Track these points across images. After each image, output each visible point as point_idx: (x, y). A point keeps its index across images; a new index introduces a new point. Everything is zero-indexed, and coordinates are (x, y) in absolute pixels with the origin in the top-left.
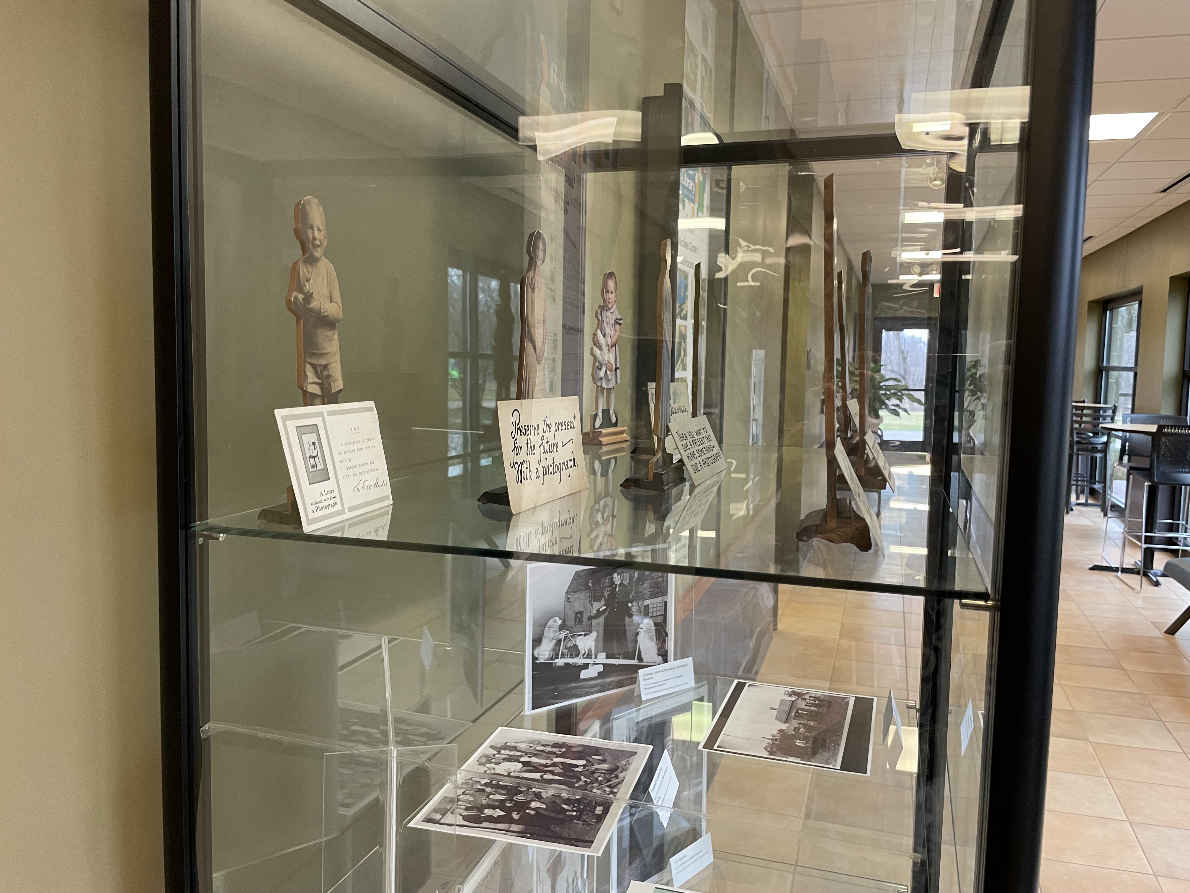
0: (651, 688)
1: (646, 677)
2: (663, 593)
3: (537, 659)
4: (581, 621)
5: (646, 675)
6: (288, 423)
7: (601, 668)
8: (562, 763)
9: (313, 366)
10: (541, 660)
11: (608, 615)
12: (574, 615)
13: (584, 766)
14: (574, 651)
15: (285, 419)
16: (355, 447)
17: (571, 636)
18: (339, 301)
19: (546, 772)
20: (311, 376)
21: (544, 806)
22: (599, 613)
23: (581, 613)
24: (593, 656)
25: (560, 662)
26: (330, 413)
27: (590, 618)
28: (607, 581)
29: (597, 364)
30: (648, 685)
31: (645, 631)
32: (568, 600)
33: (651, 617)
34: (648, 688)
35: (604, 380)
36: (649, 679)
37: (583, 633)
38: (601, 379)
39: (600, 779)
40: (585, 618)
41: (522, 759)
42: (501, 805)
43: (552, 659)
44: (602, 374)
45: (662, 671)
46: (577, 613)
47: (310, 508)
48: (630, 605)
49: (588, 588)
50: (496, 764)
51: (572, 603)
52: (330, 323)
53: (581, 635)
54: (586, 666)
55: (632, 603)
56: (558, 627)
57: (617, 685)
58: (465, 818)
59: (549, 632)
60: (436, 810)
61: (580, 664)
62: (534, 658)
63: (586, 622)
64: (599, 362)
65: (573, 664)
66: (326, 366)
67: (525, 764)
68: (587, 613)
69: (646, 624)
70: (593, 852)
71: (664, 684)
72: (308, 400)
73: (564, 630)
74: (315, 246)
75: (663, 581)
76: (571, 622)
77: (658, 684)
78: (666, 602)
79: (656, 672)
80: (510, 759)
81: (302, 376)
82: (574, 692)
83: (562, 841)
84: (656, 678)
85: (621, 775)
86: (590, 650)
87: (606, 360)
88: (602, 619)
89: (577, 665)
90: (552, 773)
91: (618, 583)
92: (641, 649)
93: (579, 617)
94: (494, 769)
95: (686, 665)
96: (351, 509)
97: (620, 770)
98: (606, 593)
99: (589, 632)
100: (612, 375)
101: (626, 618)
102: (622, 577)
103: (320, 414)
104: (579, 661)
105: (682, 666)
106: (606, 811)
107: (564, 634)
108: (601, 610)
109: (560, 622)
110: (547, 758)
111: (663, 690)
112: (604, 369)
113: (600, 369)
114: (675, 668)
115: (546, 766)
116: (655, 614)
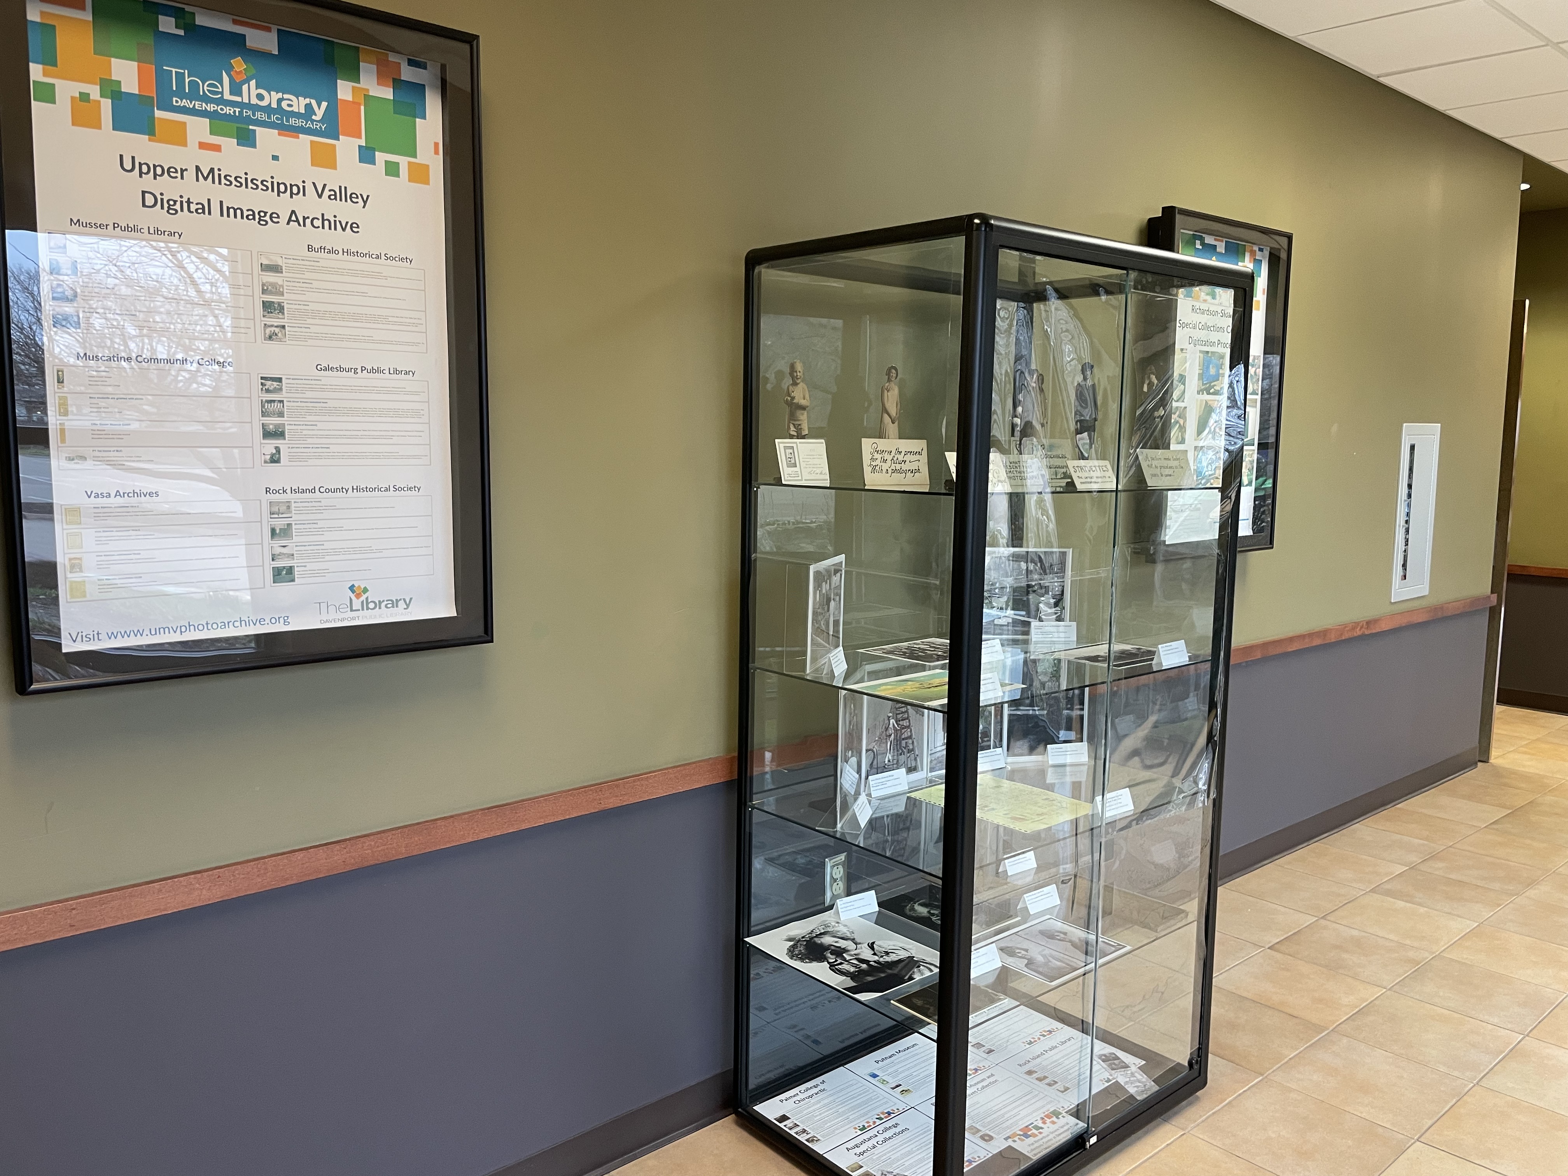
6: (781, 445)
9: (793, 424)
15: (779, 443)
16: (812, 457)
18: (808, 398)
20: (792, 428)
26: (800, 443)
47: (786, 476)
52: (803, 408)
66: (800, 425)
72: (791, 437)
74: (798, 379)
81: (789, 428)
96: (805, 480)
103: (796, 443)
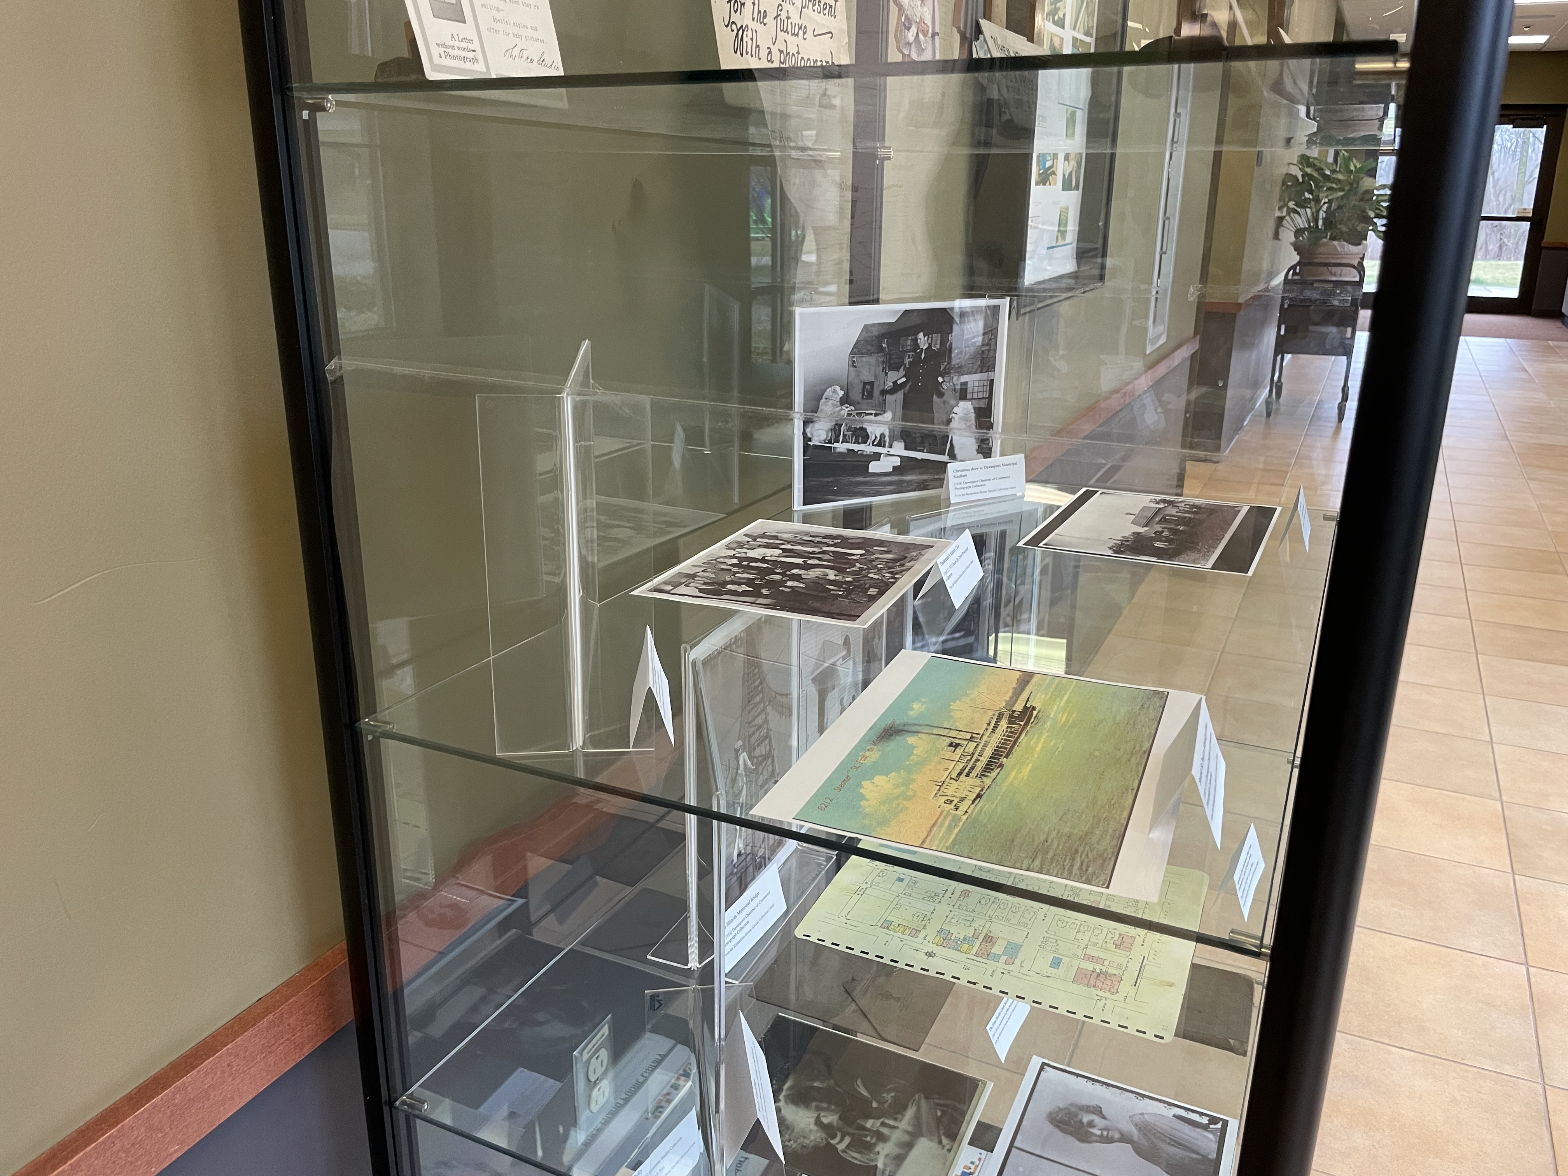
0: (964, 488)
1: (958, 474)
2: (989, 367)
3: (810, 440)
4: (870, 395)
5: (957, 471)
7: (897, 462)
8: (833, 552)
10: (815, 442)
11: (909, 391)
12: (861, 386)
13: (861, 555)
14: (861, 435)
17: (857, 414)
19: (810, 558)
21: (803, 586)
22: (896, 388)
23: (871, 384)
24: (887, 444)
25: (841, 447)
27: (884, 392)
28: (909, 342)
29: (903, 19)
30: (960, 483)
31: (960, 418)
32: (853, 364)
33: (970, 400)
34: (961, 488)
35: (913, 49)
36: (961, 476)
37: (874, 412)
38: (910, 44)
39: (879, 566)
40: (876, 393)
41: (782, 547)
42: (749, 582)
43: (830, 442)
44: (911, 36)
45: (981, 468)
46: (865, 384)
47: (435, 50)
48: (940, 379)
49: (881, 350)
50: (748, 549)
51: (858, 369)
53: (871, 414)
54: (877, 457)
55: (943, 377)
56: (838, 400)
57: (918, 486)
58: (701, 591)
59: (827, 405)
60: (666, 583)
61: (868, 453)
62: (806, 439)
63: (879, 398)
64: (907, 17)
65: (859, 452)
67: (784, 550)
68: (879, 385)
69: (964, 410)
70: (857, 624)
71: (982, 485)
73: (846, 405)
75: (989, 350)
76: (856, 395)
77: (975, 484)
78: (992, 381)
79: (973, 469)
80: (767, 546)
82: (860, 489)
83: (821, 614)
84: (971, 476)
85: (908, 564)
86: (882, 436)
87: (918, 16)
88: (900, 395)
89: (865, 453)
90: (820, 559)
91: (925, 348)
92: (954, 442)
93: (868, 390)
94: (746, 553)
95: (1016, 464)
97: (908, 560)
98: (907, 361)
99: (881, 409)
100: (926, 42)
101: (935, 396)
102: (930, 339)
104: (868, 449)
105: (1009, 464)
106: (881, 593)
107: (847, 410)
108: (899, 382)
109: (841, 393)
110: (815, 547)
111: (981, 492)
112: (914, 29)
113: (909, 29)
114: (999, 466)
115: (813, 553)
116: (975, 396)
